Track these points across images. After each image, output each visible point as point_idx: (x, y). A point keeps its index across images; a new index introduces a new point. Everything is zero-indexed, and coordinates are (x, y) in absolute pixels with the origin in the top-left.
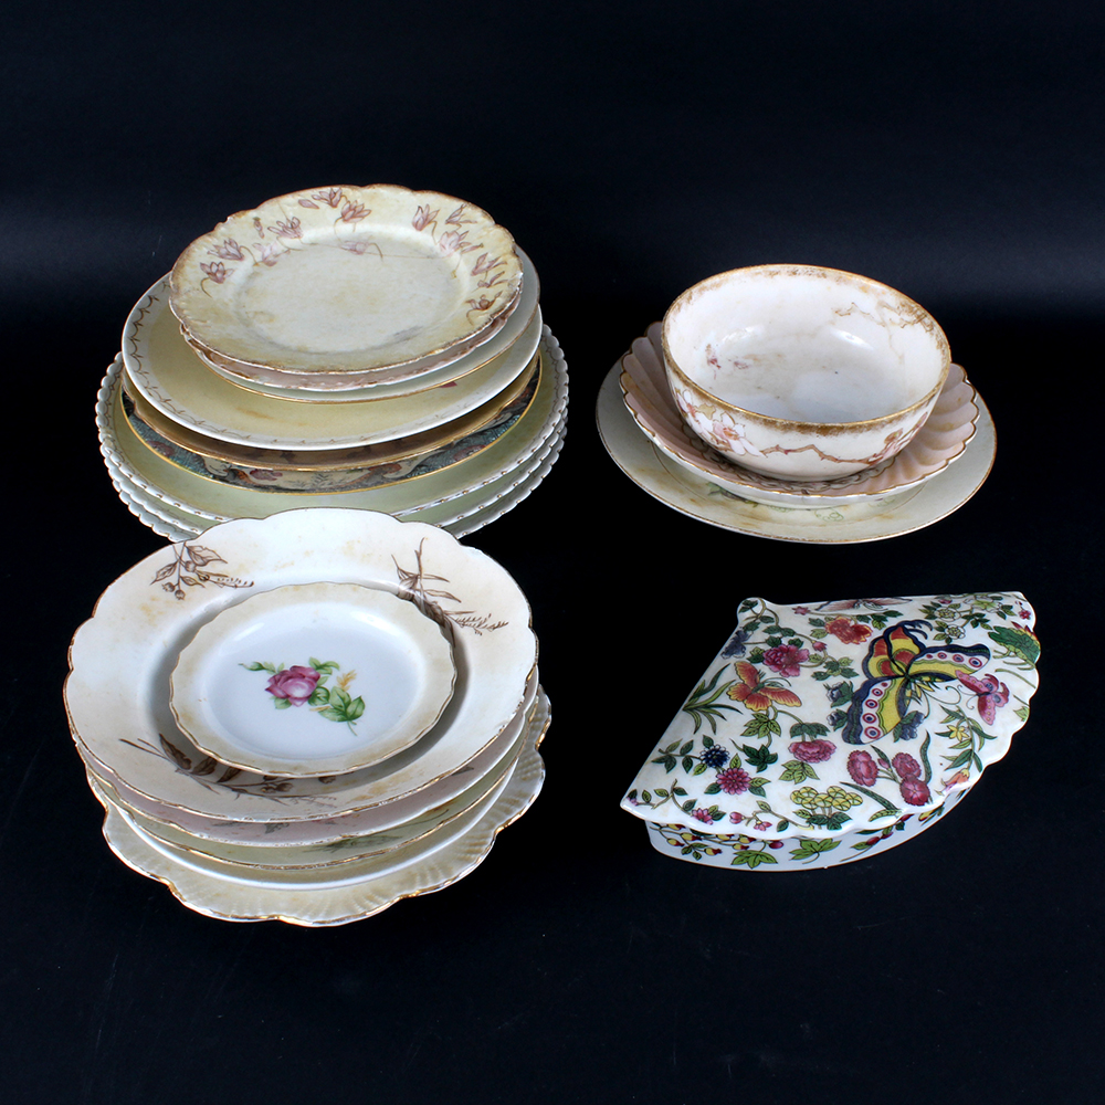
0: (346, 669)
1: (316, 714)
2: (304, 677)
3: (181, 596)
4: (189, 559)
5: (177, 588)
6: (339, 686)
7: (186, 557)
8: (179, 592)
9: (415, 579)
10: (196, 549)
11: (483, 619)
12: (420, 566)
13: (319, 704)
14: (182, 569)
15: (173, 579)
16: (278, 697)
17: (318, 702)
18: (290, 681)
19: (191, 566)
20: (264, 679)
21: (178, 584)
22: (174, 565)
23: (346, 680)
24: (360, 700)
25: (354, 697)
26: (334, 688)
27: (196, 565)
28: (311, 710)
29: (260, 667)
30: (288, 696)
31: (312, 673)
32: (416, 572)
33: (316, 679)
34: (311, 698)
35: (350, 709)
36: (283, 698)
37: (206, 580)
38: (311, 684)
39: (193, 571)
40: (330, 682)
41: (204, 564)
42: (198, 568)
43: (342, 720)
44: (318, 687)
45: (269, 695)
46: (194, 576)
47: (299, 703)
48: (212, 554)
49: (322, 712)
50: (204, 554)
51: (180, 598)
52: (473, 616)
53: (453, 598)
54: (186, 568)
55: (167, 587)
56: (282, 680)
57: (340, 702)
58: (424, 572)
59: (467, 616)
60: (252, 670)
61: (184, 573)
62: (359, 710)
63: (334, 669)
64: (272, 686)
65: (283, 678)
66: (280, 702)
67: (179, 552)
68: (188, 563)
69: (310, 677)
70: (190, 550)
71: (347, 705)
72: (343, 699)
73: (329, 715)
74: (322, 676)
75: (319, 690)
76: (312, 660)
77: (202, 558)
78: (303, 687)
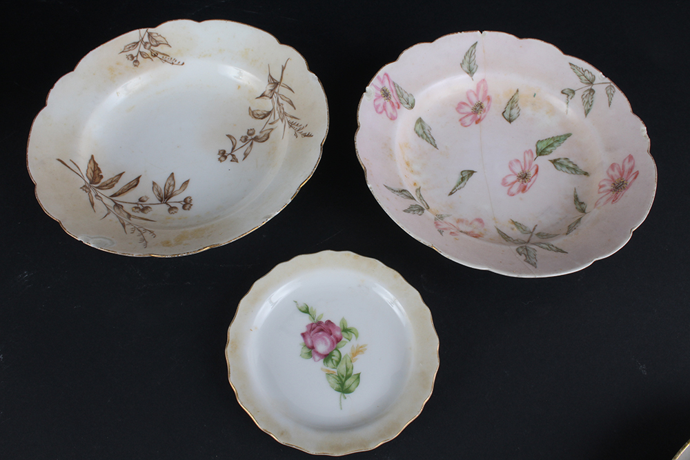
0: (362, 340)
1: (323, 374)
2: (331, 334)
3: (137, 64)
4: (148, 41)
5: (135, 59)
6: (350, 356)
7: (146, 39)
8: (136, 61)
9: (276, 84)
10: (154, 35)
11: (302, 127)
12: (282, 77)
13: (330, 367)
14: (142, 46)
15: (134, 52)
16: (306, 345)
17: (330, 364)
18: (320, 333)
19: (148, 45)
20: (304, 322)
21: (137, 56)
22: (137, 43)
23: (358, 351)
24: (358, 376)
25: (355, 372)
26: (346, 356)
27: (152, 45)
28: (322, 369)
29: (306, 311)
30: (312, 347)
31: (338, 333)
32: (278, 80)
33: (338, 340)
34: (327, 357)
35: (348, 382)
36: (309, 348)
37: (155, 56)
38: (333, 343)
39: (149, 49)
40: (345, 349)
41: (157, 46)
42: (152, 48)
43: (338, 390)
44: (336, 349)
45: (301, 340)
46: (148, 52)
47: (317, 358)
48: (162, 39)
49: (329, 374)
50: (158, 39)
51: (135, 66)
52: (298, 122)
53: (292, 105)
54: (145, 46)
55: (130, 57)
56: (316, 330)
57: (344, 372)
58: (283, 82)
59: (295, 120)
60: (300, 310)
61: (142, 49)
62: (353, 386)
63: (353, 336)
64: (307, 332)
65: (318, 328)
66: (307, 350)
67: (142, 36)
68: (146, 43)
69: (335, 337)
70: (150, 35)
71: (348, 377)
72: (347, 369)
73: (333, 380)
74: (344, 339)
75: (336, 353)
76: (343, 321)
77: (156, 41)
78: (326, 344)
